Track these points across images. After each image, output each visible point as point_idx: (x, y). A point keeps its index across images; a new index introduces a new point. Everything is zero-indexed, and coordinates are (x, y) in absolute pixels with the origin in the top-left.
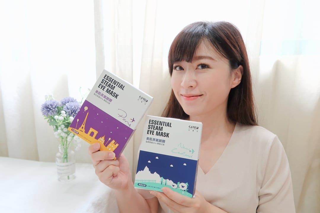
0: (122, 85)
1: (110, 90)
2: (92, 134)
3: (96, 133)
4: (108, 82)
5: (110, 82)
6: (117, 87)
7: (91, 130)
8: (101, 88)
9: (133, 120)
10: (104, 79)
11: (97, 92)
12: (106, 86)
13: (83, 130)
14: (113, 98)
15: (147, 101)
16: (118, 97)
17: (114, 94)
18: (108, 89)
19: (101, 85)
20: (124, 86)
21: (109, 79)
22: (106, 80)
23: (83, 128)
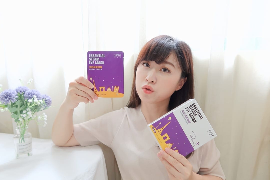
0: (202, 116)
1: (192, 115)
2: (165, 138)
3: (168, 138)
4: (194, 109)
5: (195, 110)
6: (197, 116)
7: (166, 135)
8: (187, 111)
9: (198, 144)
10: (192, 105)
11: (183, 111)
12: (191, 111)
13: (161, 132)
14: (192, 122)
15: (213, 136)
16: (195, 122)
17: (194, 119)
18: (191, 114)
19: (188, 108)
20: (203, 118)
21: (195, 107)
22: (193, 107)
23: (161, 130)
